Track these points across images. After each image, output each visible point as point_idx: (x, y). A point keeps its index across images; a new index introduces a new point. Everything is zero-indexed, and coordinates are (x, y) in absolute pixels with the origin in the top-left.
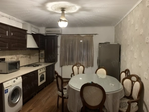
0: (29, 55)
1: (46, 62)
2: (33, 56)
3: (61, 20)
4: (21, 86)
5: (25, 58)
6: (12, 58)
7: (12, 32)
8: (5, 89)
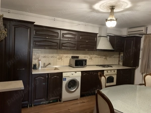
0: (105, 56)
1: (124, 65)
2: (110, 57)
3: (107, 20)
4: (79, 80)
5: (100, 59)
6: (85, 57)
7: (81, 36)
8: (63, 77)
